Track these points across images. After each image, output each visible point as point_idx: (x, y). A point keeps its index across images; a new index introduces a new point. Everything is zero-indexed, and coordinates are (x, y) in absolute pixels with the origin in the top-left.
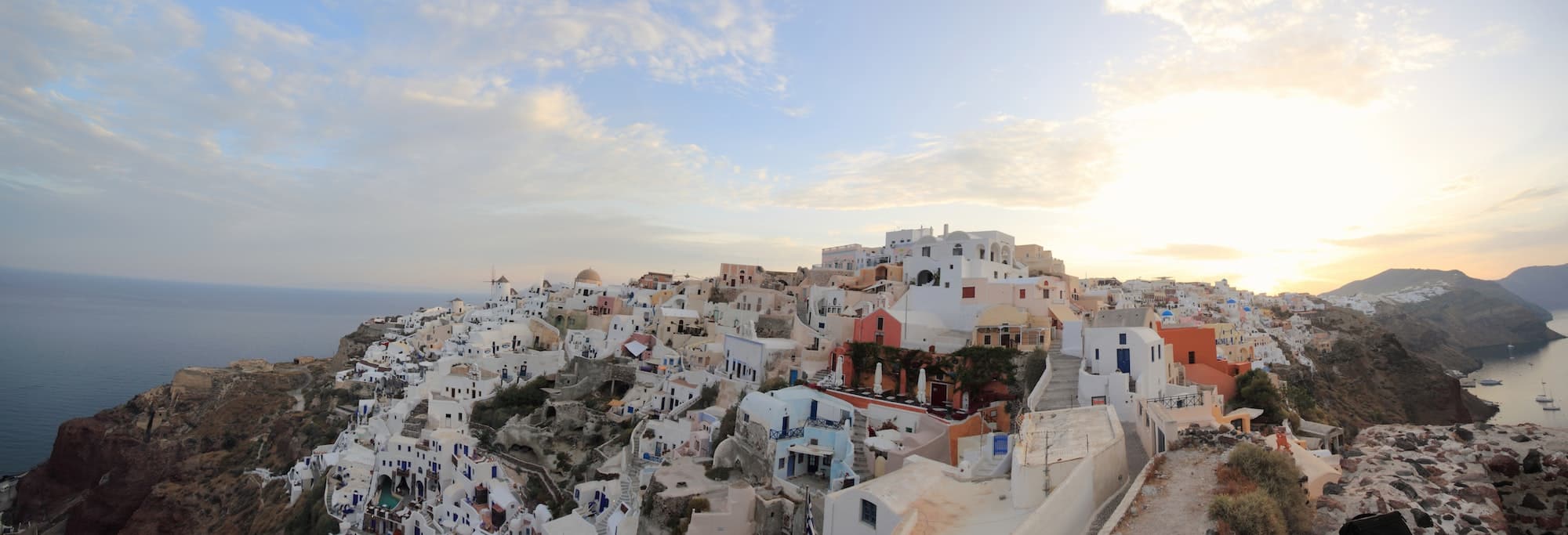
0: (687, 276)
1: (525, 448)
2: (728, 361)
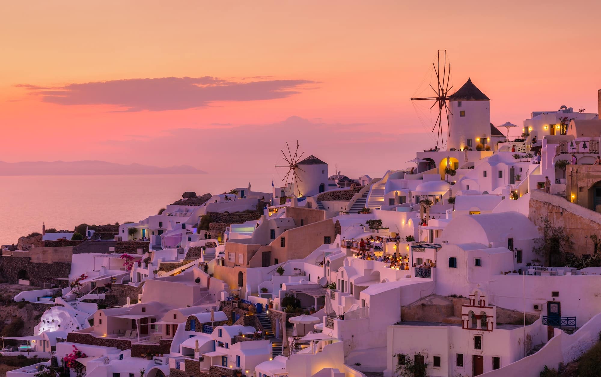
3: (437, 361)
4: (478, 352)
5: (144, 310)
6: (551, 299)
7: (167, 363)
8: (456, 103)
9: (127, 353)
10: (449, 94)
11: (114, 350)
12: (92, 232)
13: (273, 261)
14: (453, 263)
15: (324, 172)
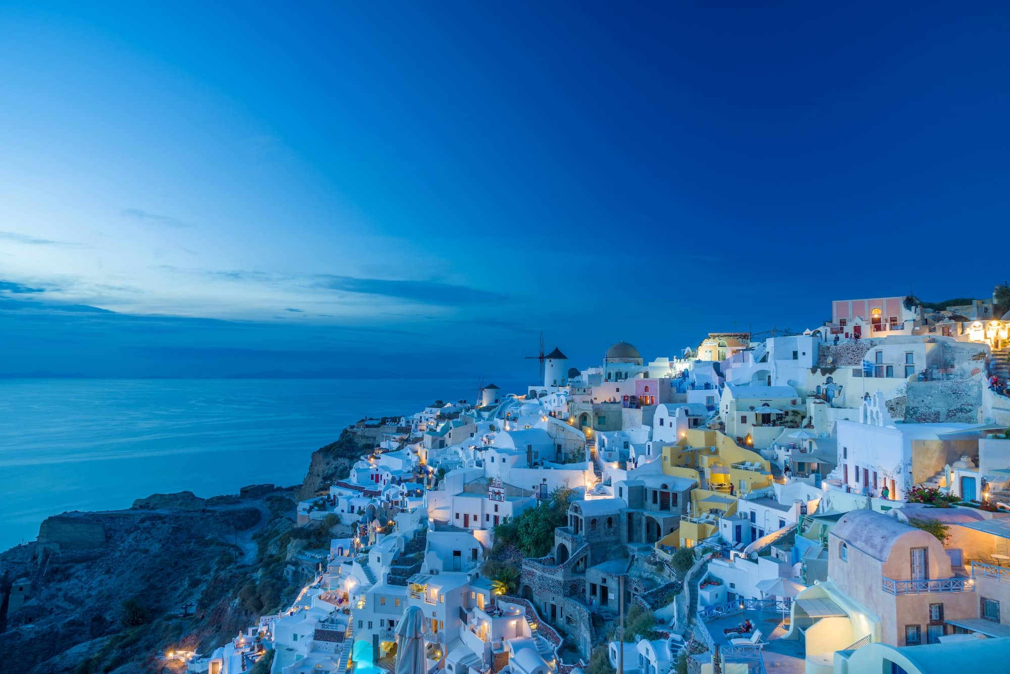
2: (846, 467)
3: (475, 518)
4: (496, 514)
5: (378, 469)
6: (543, 483)
7: (377, 501)
8: (548, 360)
10: (546, 354)
13: (445, 445)
14: (493, 459)
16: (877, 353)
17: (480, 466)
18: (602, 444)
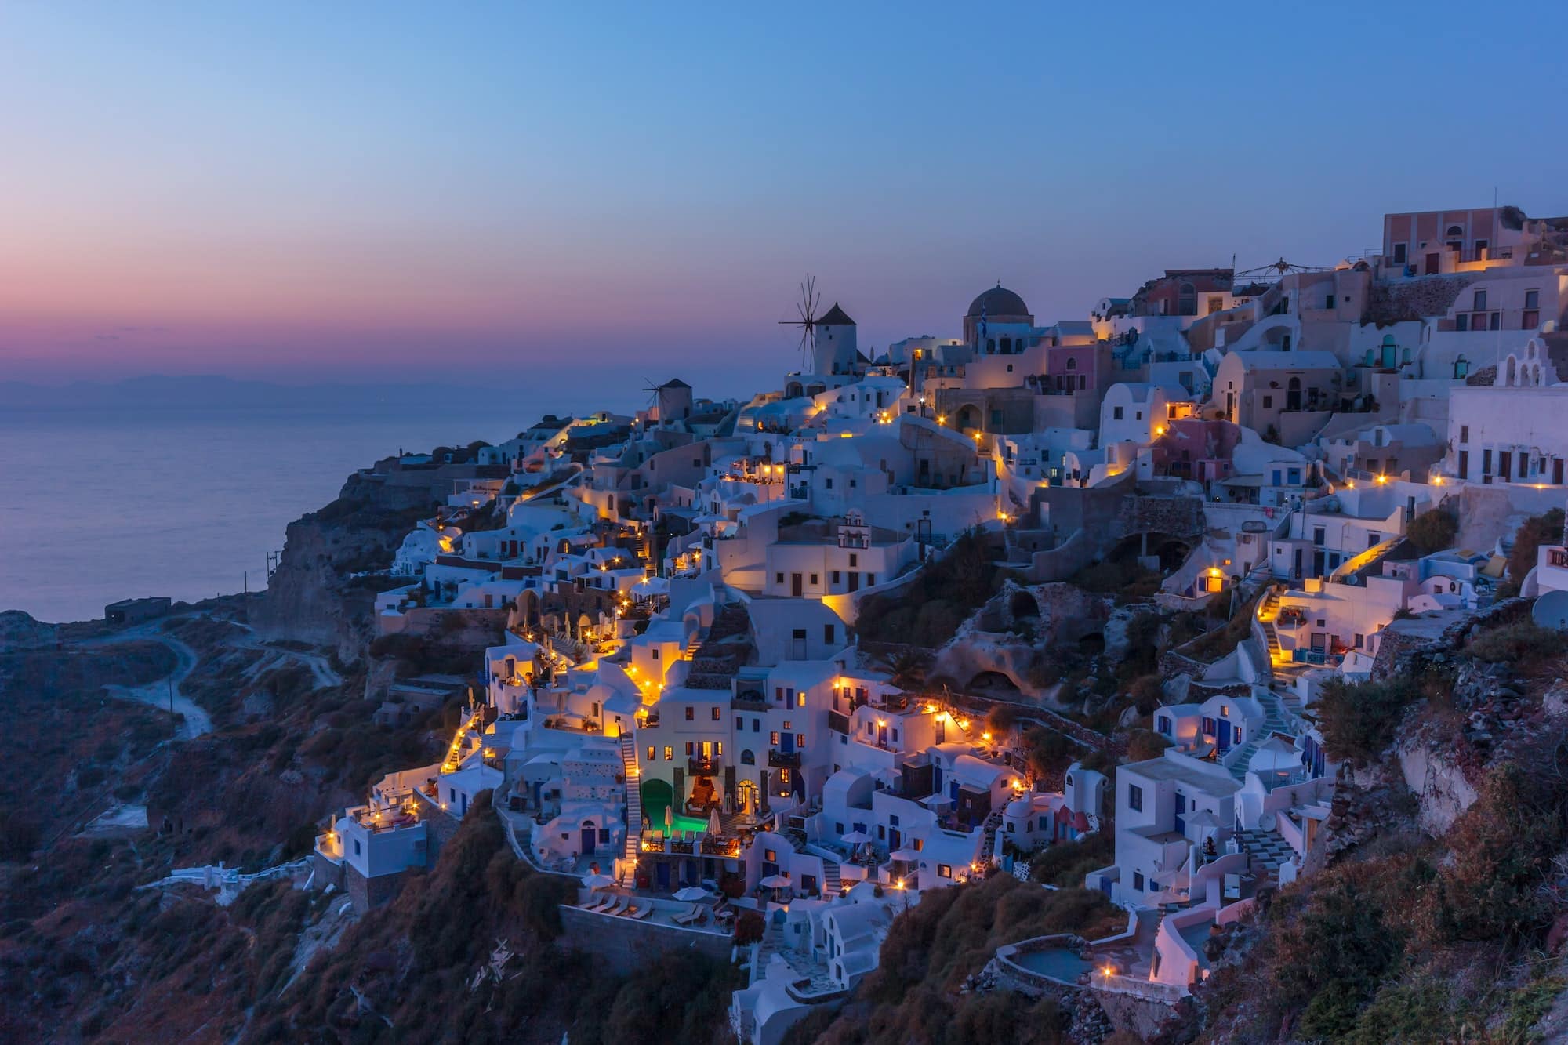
0: (1282, 266)
1: (991, 679)
2: (1464, 456)
3: (814, 579)
4: (853, 569)
5: (513, 533)
6: (922, 518)
7: (540, 584)
8: (823, 327)
9: (497, 575)
10: (816, 318)
11: (484, 572)
12: (450, 455)
13: (642, 484)
14: (829, 484)
15: (689, 395)
16: (1476, 293)
17: (804, 496)
18: (1008, 455)
